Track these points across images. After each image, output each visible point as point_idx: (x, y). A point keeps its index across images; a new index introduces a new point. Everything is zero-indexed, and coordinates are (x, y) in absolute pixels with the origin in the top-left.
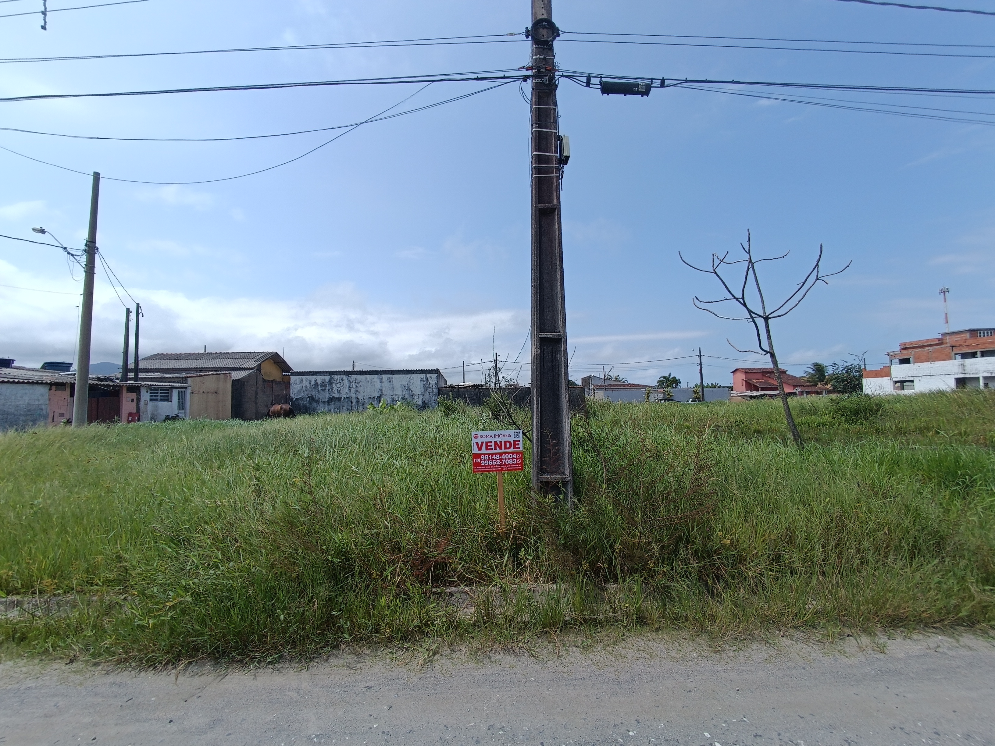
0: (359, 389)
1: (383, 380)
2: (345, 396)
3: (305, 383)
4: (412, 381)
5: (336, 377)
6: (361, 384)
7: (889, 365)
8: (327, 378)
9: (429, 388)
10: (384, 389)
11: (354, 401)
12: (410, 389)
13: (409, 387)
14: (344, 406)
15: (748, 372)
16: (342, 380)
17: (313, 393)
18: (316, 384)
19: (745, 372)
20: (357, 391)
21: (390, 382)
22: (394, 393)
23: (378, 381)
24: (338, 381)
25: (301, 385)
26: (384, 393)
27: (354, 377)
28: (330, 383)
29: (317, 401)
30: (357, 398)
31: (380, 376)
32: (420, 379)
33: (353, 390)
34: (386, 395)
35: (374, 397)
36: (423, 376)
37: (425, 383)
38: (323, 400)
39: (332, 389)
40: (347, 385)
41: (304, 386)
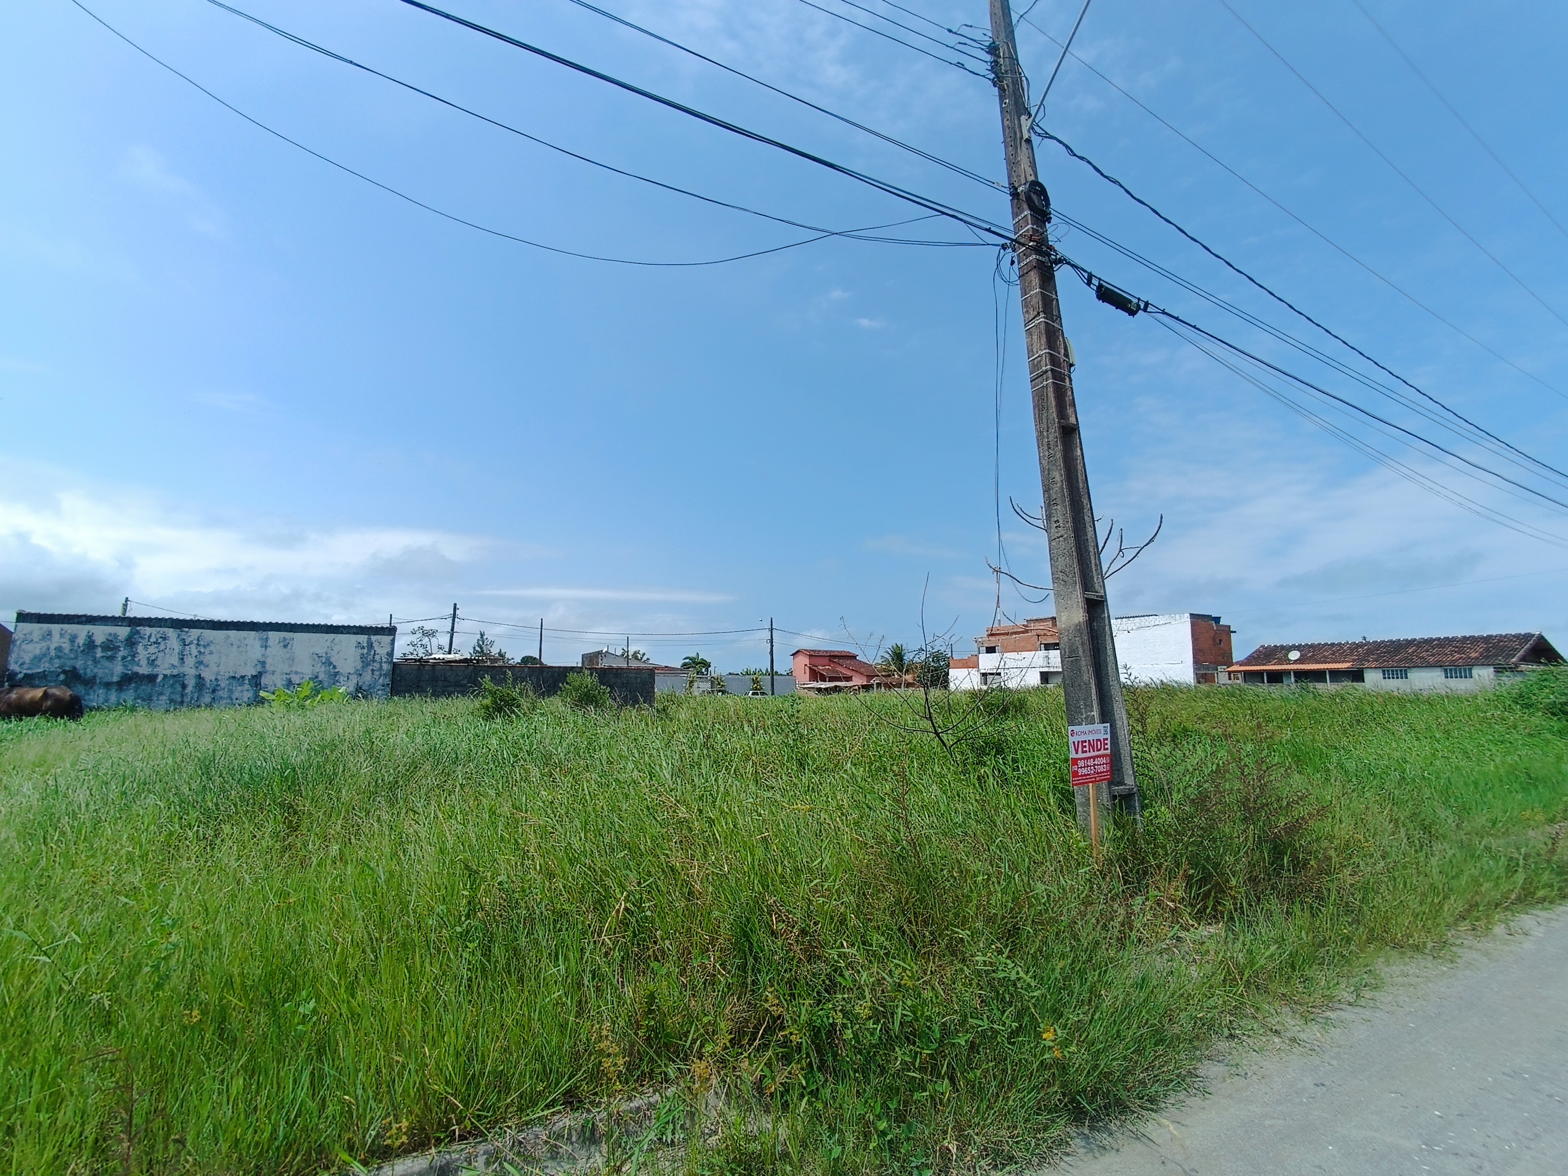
0: (206, 659)
1: (270, 643)
2: (168, 672)
3: (56, 641)
4: (336, 648)
5: (147, 631)
6: (212, 648)
7: (976, 653)
8: (123, 632)
9: (374, 661)
10: (269, 661)
11: (191, 683)
12: (330, 664)
13: (328, 659)
14: (161, 694)
15: (813, 655)
16: (164, 639)
17: (79, 664)
18: (90, 645)
19: (810, 656)
20: (201, 663)
21: (285, 646)
22: (294, 669)
23: (258, 644)
24: (153, 639)
25: (44, 644)
26: (269, 667)
27: (195, 633)
28: (131, 642)
29: (90, 682)
30: (199, 677)
31: (264, 634)
32: (355, 644)
33: (190, 661)
34: (273, 673)
35: (243, 677)
36: (363, 639)
37: (365, 651)
38: (106, 680)
39: (134, 656)
40: (177, 651)
41: (53, 647)
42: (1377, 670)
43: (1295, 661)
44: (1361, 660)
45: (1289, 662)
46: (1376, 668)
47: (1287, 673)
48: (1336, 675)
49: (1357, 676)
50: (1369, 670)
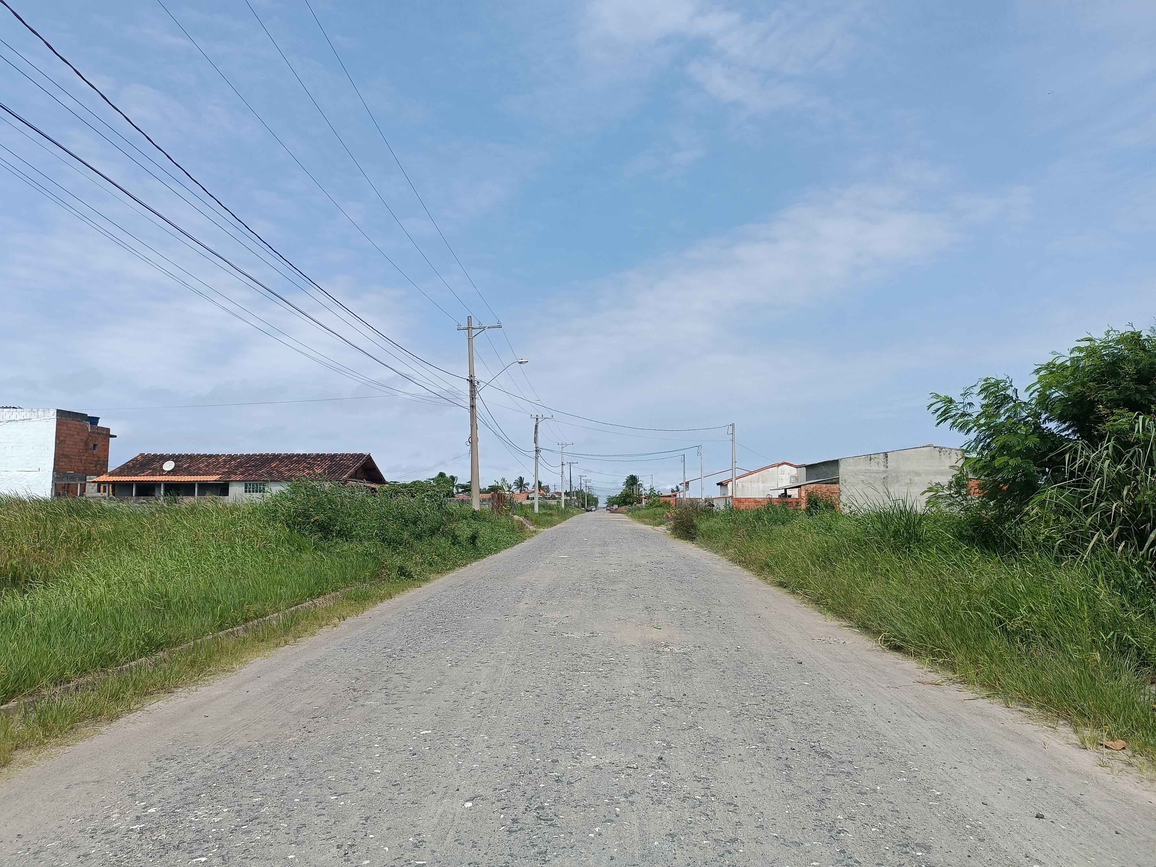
42: (240, 484)
43: (169, 472)
44: (229, 473)
45: (162, 472)
46: (239, 481)
47: (157, 484)
48: (204, 487)
49: (223, 489)
50: (234, 484)
